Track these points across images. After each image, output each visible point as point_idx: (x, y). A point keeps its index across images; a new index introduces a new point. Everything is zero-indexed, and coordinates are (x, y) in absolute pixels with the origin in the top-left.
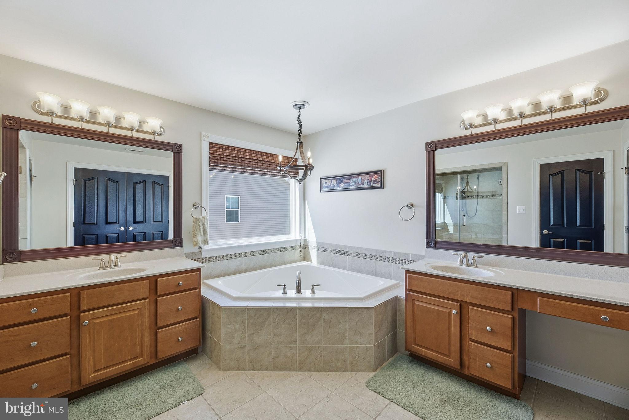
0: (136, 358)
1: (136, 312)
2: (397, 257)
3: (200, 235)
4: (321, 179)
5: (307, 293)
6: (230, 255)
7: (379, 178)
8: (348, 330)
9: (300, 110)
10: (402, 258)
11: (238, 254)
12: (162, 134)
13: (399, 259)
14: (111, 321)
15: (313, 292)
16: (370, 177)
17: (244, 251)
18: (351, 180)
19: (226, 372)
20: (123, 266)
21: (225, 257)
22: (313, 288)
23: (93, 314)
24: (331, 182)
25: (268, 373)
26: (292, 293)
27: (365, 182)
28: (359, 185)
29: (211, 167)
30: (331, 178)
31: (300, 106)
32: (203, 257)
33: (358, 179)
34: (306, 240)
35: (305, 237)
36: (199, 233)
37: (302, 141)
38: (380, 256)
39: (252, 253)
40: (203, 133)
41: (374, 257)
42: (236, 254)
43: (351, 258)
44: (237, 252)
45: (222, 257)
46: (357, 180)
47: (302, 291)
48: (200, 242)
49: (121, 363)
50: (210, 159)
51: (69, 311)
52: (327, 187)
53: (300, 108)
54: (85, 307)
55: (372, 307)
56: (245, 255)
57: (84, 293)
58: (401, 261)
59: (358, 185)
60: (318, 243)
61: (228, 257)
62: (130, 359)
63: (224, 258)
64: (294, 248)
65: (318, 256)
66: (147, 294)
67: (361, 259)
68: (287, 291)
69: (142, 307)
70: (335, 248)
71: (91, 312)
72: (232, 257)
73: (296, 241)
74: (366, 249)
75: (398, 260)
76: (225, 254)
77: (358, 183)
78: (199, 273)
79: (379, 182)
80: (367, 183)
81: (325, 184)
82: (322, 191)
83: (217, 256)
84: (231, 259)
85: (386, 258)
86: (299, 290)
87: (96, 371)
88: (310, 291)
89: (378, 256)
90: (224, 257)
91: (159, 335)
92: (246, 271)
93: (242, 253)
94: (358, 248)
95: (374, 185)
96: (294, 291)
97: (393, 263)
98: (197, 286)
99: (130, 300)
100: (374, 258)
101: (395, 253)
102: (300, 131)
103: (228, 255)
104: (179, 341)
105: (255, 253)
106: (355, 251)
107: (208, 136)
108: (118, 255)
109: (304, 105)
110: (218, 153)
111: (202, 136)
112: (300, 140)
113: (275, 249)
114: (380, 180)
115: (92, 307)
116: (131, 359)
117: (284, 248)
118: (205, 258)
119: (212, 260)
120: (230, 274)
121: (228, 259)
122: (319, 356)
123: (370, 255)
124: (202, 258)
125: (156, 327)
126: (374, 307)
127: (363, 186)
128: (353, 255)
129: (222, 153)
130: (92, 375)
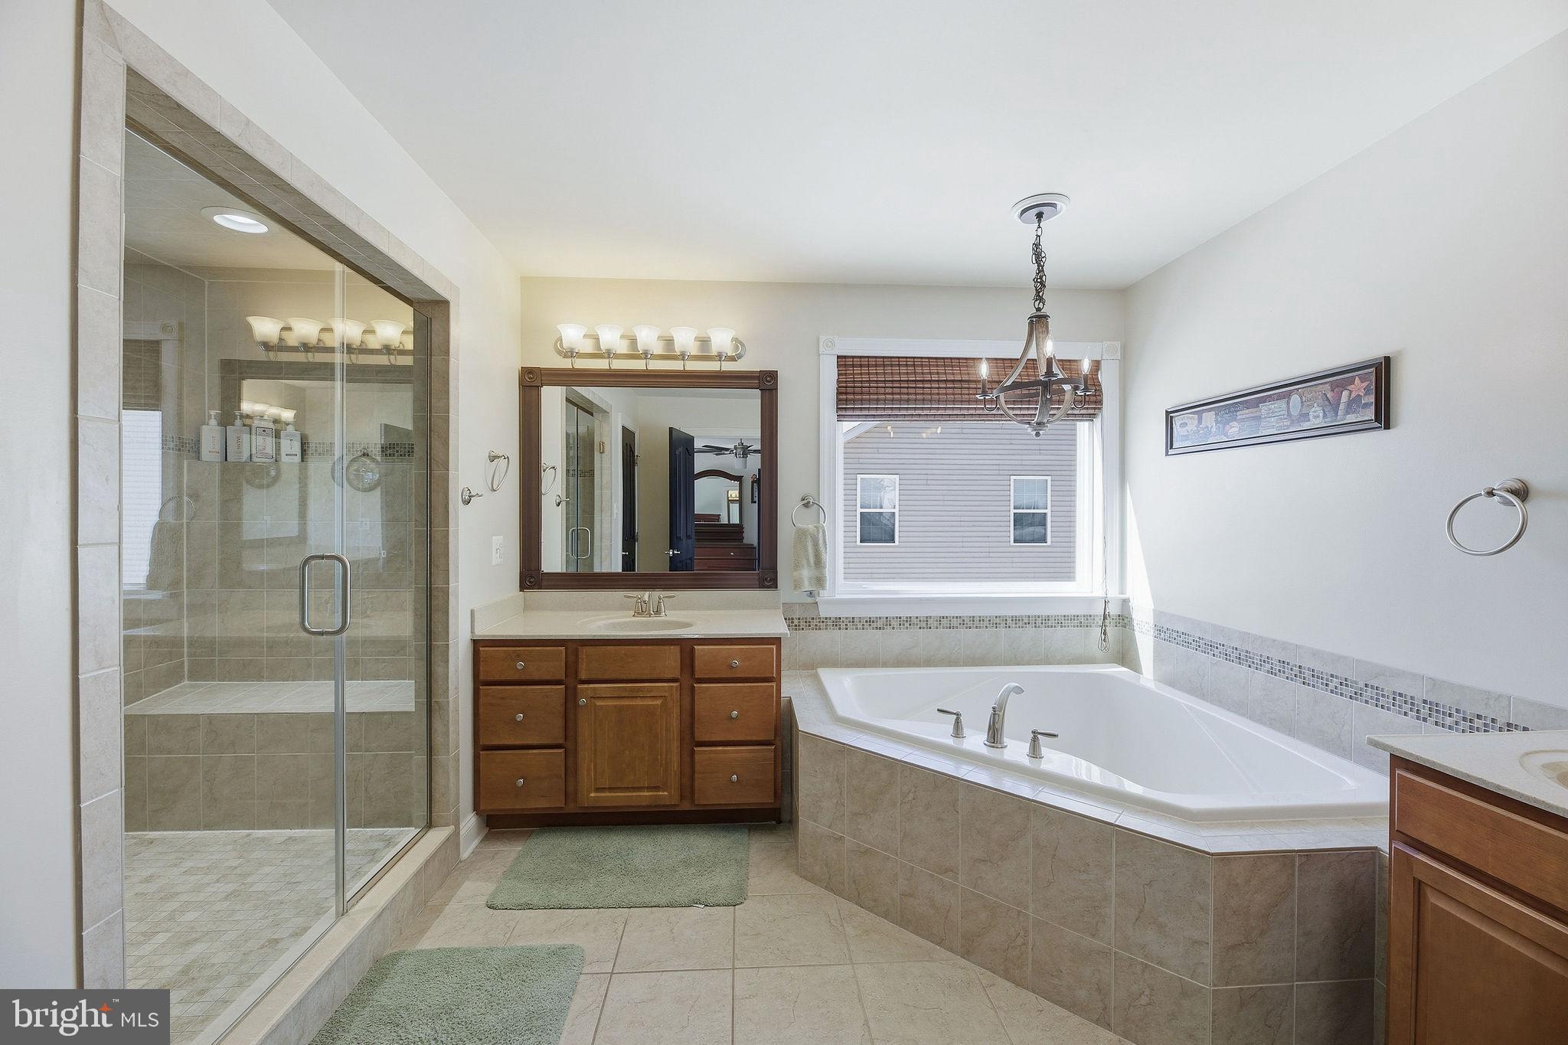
0: (656, 788)
1: (658, 702)
2: (1446, 700)
3: (805, 567)
4: (1167, 413)
5: (1016, 750)
6: (887, 618)
7: (1367, 391)
8: (1113, 898)
9: (1039, 221)
10: (1471, 710)
11: (907, 618)
12: (740, 356)
13: (1453, 712)
14: (620, 709)
15: (1035, 752)
16: (1333, 391)
17: (922, 612)
18: (1264, 408)
19: (804, 881)
20: (670, 615)
21: (873, 622)
22: (1035, 740)
23: (594, 689)
24: (1200, 420)
25: (887, 925)
26: (975, 741)
27: (1313, 409)
28: (1293, 422)
29: (840, 413)
30: (1197, 407)
31: (1038, 210)
32: (823, 615)
33: (1288, 403)
34: (1125, 602)
35: (1122, 592)
36: (804, 562)
37: (1045, 311)
38: (1372, 687)
39: (944, 621)
40: (822, 339)
41: (1347, 685)
42: (900, 618)
43: (1261, 674)
44: (904, 614)
45: (867, 621)
46: (1284, 406)
47: (1006, 741)
48: (806, 583)
49: (634, 789)
50: (839, 393)
51: (563, 678)
52: (1186, 437)
53: (1040, 216)
54: (583, 676)
55: (1208, 853)
56: (925, 623)
57: (584, 651)
58: (1464, 719)
59: (1289, 423)
60: (1158, 614)
61: (879, 624)
62: (647, 788)
63: (870, 625)
64: (1083, 622)
65: (1158, 657)
66: (676, 674)
67: (1297, 684)
68: (966, 731)
69: (666, 694)
70: (1208, 637)
71: (591, 686)
72: (890, 625)
73: (1091, 601)
74: (1315, 654)
75: (1450, 715)
76: (873, 615)
77: (1289, 414)
78: (774, 647)
79: (1366, 405)
80: (1321, 415)
81: (1179, 429)
82: (1171, 452)
83: (853, 618)
84: (889, 630)
85: (1394, 699)
86: (995, 735)
87: (598, 790)
88: (1026, 747)
89: (1361, 685)
90: (870, 621)
91: (697, 757)
92: (929, 663)
93: (917, 618)
94: (1284, 646)
95: (1351, 418)
96: (983, 737)
97: (1425, 720)
98: (771, 676)
99: (649, 677)
100: (1350, 691)
101: (1435, 683)
102: (1041, 283)
103: (880, 618)
104: (732, 782)
105: (955, 622)
106: (1276, 655)
107: (833, 344)
108: (663, 594)
109: (1053, 205)
110: (858, 378)
111: (821, 344)
112: (1038, 309)
113: (1016, 619)
114: (1372, 399)
115: (593, 677)
116: (650, 788)
117: (1048, 618)
118: (826, 618)
119: (843, 626)
120: (885, 665)
121: (880, 628)
122: (1020, 941)
123: (1332, 676)
124: (820, 618)
125: (691, 741)
126: (1212, 854)
127: (1306, 425)
128: (1268, 666)
129: (865, 378)
130: (592, 795)
